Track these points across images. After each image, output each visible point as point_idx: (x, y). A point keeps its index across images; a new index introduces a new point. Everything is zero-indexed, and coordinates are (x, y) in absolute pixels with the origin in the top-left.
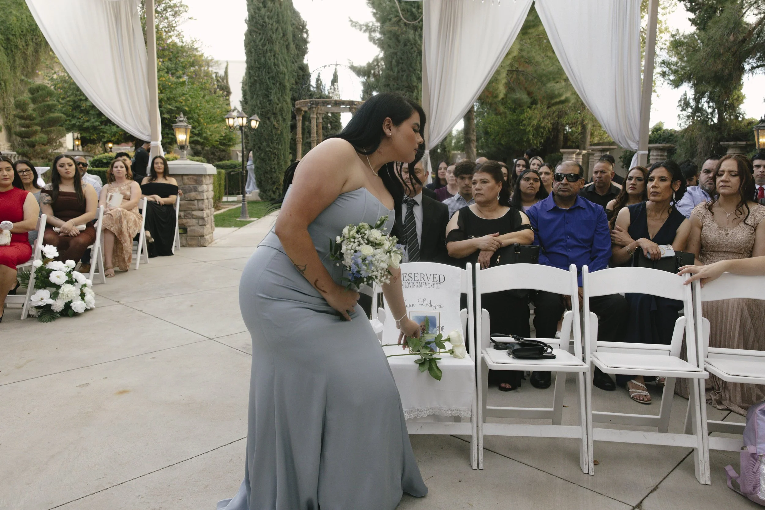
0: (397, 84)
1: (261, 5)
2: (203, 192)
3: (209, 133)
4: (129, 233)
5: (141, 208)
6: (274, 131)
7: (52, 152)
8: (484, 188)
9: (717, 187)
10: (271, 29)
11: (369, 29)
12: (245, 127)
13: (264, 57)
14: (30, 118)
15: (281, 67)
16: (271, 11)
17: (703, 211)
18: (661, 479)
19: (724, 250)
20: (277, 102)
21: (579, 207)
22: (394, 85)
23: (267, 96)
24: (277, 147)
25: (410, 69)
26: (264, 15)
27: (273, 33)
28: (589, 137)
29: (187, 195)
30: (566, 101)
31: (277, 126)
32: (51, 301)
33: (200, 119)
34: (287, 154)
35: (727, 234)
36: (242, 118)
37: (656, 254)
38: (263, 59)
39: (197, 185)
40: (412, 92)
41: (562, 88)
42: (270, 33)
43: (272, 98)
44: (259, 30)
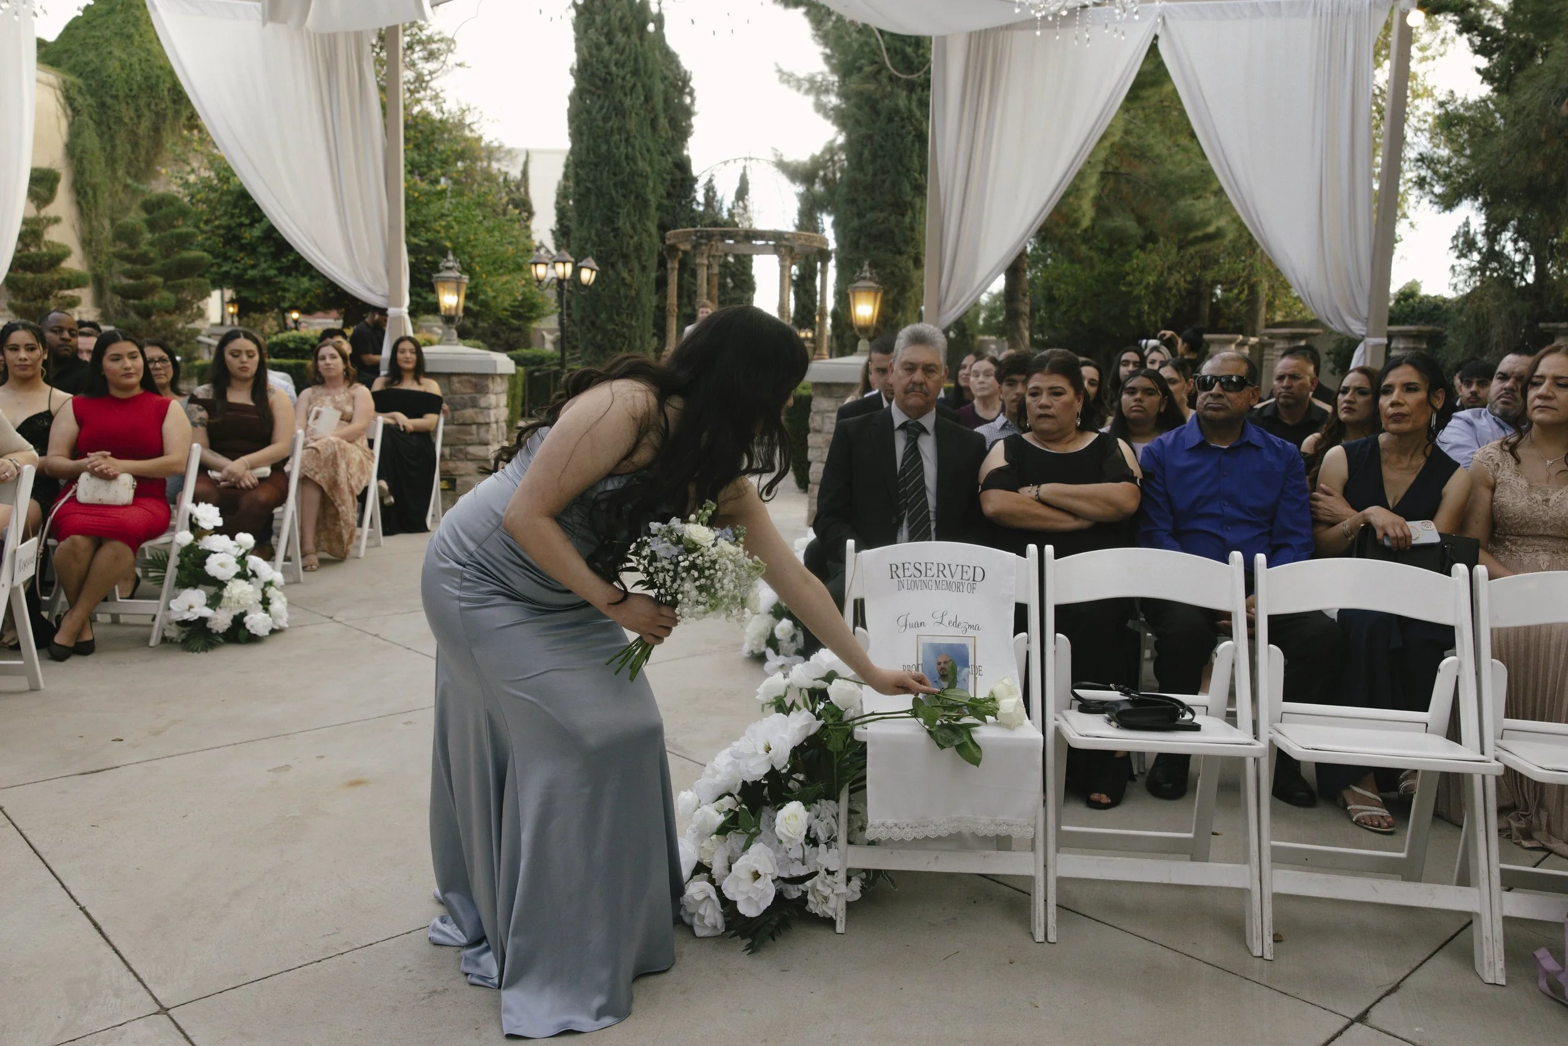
0: (873, 199)
1: (603, 39)
2: (488, 408)
3: (491, 294)
4: (350, 487)
5: (371, 437)
6: (622, 291)
7: (183, 328)
8: (1055, 403)
9: (1530, 408)
10: (622, 87)
11: (815, 88)
12: (568, 281)
13: (608, 142)
14: (144, 260)
15: (640, 163)
16: (623, 51)
17: (1497, 455)
18: (1407, 972)
19: (1541, 532)
20: (631, 232)
21: (1249, 445)
22: (865, 201)
23: (610, 220)
24: (627, 322)
25: (900, 168)
26: (609, 60)
27: (625, 95)
28: (1263, 310)
29: (457, 414)
30: (1218, 234)
31: (628, 279)
32: (207, 612)
33: (474, 265)
34: (648, 336)
35: (1547, 500)
36: (564, 263)
37: (1402, 538)
38: (604, 147)
39: (477, 396)
40: (903, 215)
41: (1210, 209)
42: (620, 95)
43: (620, 224)
44: (598, 88)
